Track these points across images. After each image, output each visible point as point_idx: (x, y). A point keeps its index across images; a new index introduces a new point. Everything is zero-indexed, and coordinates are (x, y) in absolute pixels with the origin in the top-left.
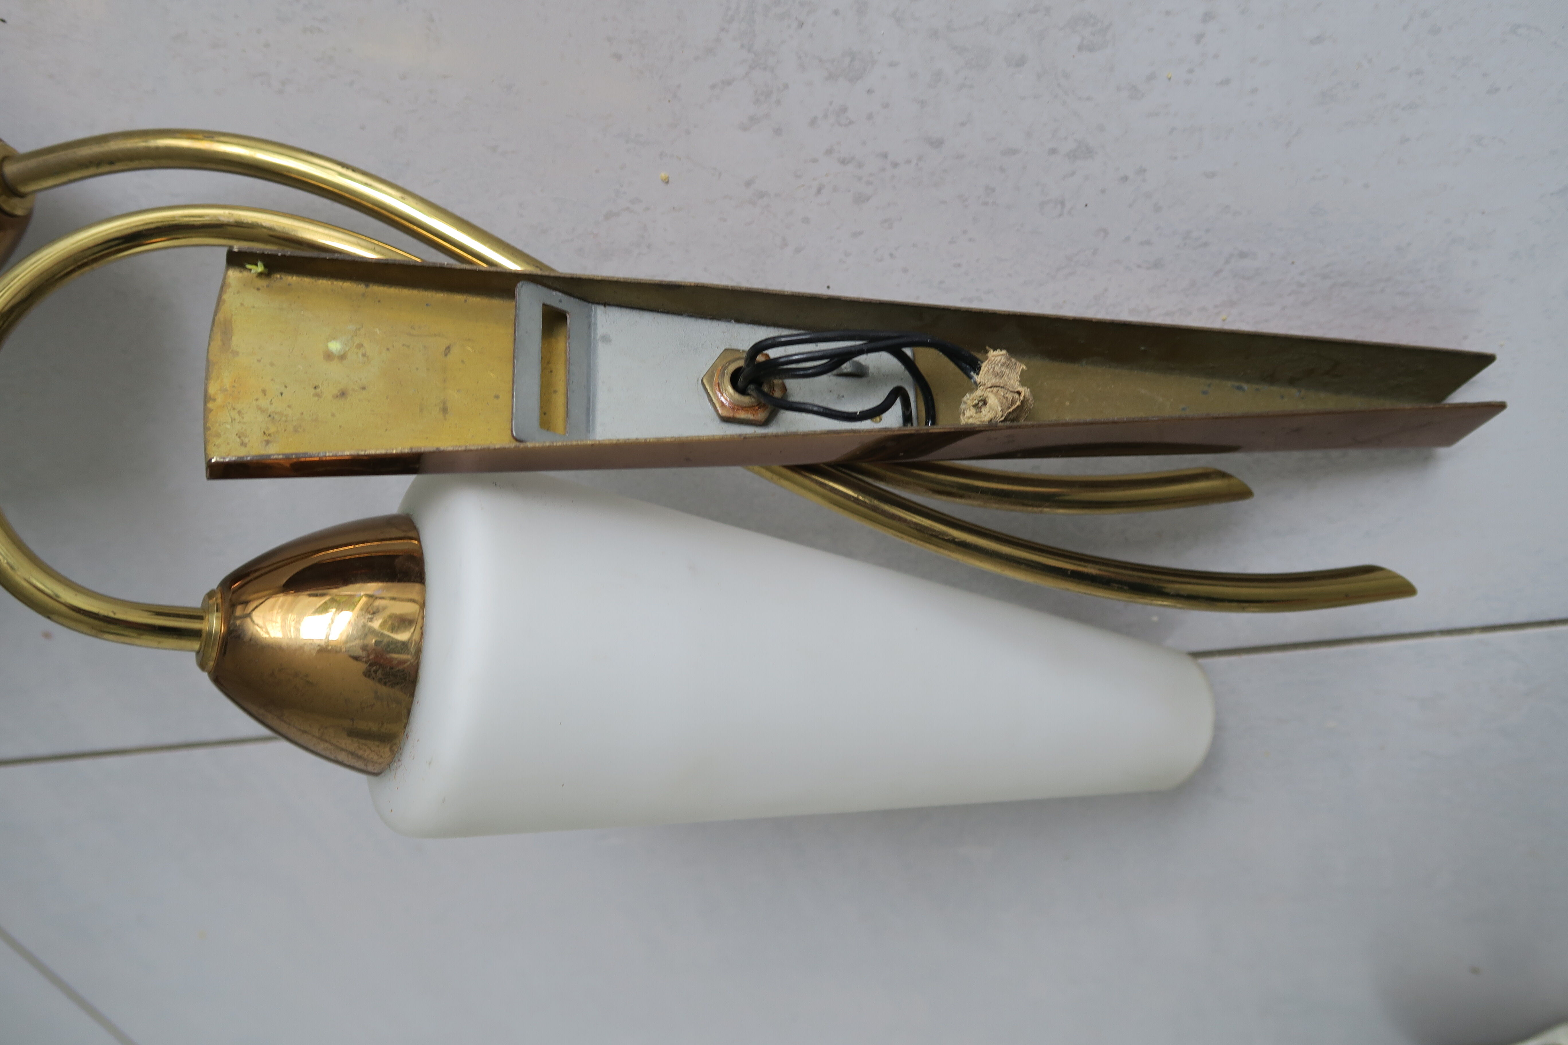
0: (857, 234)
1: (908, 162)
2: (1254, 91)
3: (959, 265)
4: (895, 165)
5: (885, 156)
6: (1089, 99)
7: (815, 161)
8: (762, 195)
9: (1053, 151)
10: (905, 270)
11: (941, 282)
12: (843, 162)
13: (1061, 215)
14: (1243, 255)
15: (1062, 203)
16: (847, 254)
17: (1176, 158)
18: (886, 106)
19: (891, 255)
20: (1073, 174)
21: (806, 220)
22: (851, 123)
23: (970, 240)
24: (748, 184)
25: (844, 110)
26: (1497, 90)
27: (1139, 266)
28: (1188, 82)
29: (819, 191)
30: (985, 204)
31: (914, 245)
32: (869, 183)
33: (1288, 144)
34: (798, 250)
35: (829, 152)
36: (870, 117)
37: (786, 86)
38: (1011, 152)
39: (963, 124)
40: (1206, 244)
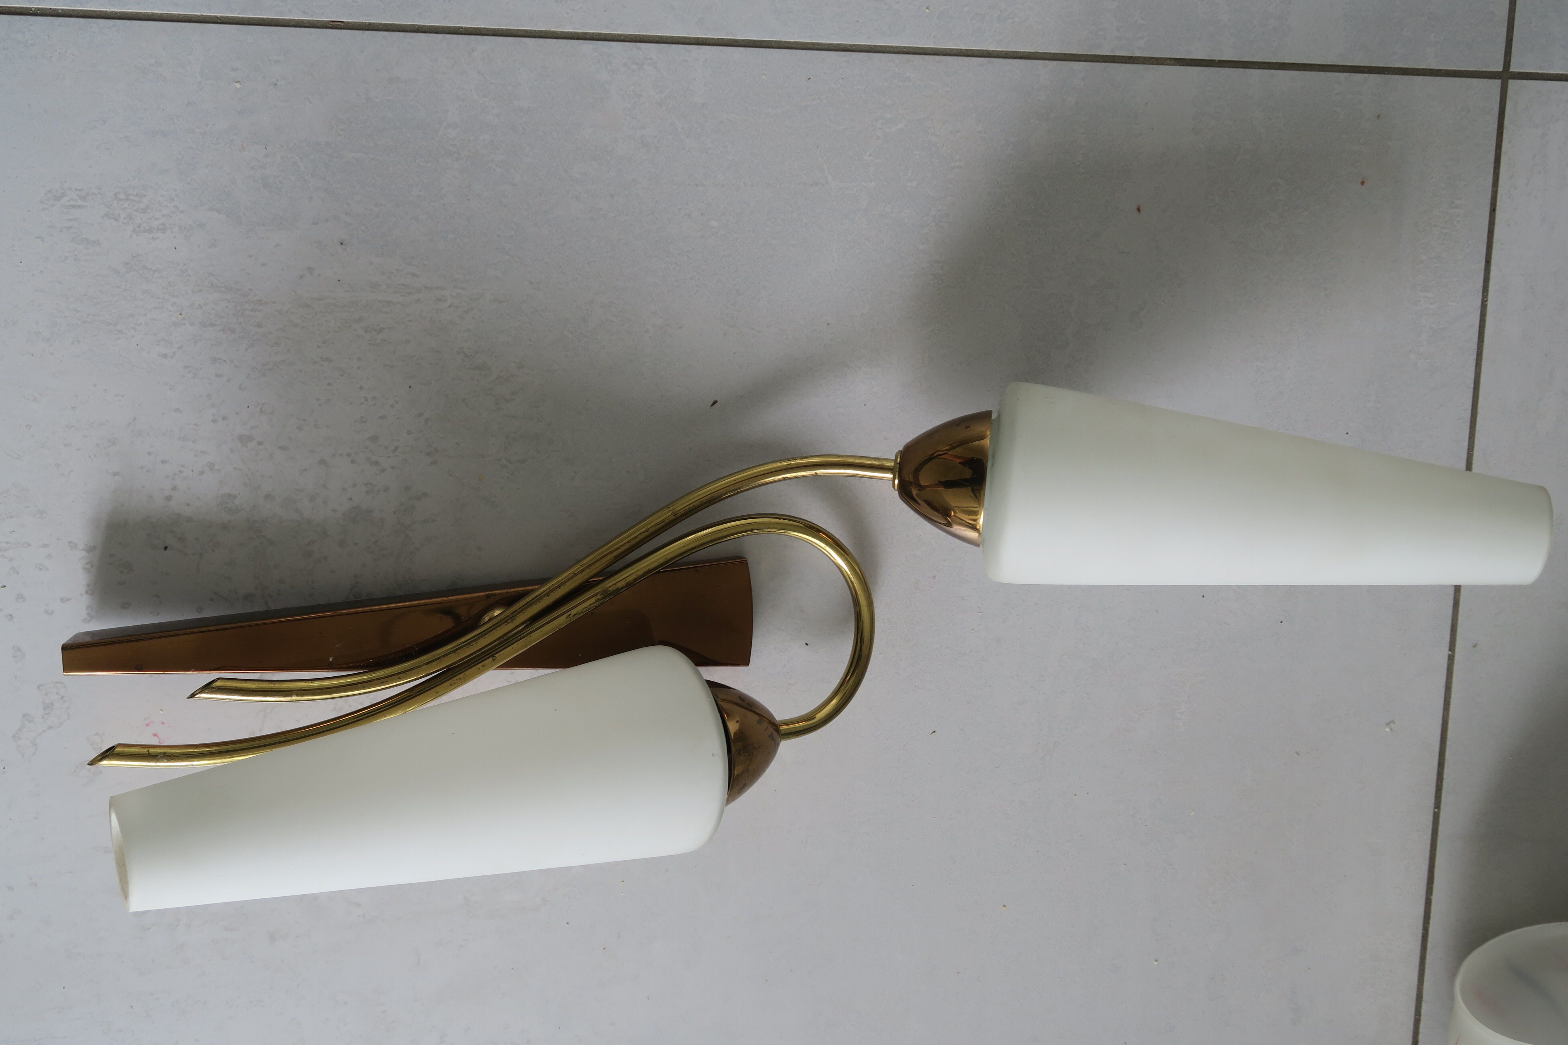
0: (383, 417)
1: (341, 455)
2: (150, 454)
3: (329, 384)
4: (348, 455)
5: (353, 462)
6: (235, 469)
7: (392, 467)
8: (429, 454)
9: (260, 443)
10: (361, 388)
11: (342, 375)
12: (377, 463)
13: (264, 404)
14: (165, 356)
15: (261, 411)
16: (392, 406)
17: (195, 424)
18: (344, 489)
19: (367, 400)
20: (252, 428)
21: (409, 433)
22: (366, 484)
23: (318, 399)
24: (434, 462)
25: (367, 493)
26: (26, 426)
27: (225, 361)
28: (183, 466)
29: (396, 449)
30: (304, 420)
31: (351, 403)
32: (366, 447)
33: (135, 419)
34: (420, 415)
35: (383, 471)
36: (354, 485)
37: (394, 512)
38: (283, 448)
39: (305, 470)
40: (185, 367)
